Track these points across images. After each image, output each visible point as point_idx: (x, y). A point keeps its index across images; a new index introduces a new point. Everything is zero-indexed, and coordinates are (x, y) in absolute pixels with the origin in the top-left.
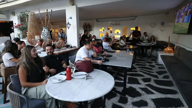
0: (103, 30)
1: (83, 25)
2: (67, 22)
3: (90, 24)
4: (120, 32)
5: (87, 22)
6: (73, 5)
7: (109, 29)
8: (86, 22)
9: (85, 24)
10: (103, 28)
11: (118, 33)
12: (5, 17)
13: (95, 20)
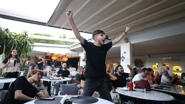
0: (157, 66)
1: (135, 61)
2: (121, 56)
3: (142, 60)
4: (180, 69)
5: (139, 58)
6: (127, 42)
7: (165, 65)
8: (137, 58)
9: (136, 59)
10: (157, 64)
11: (178, 70)
12: (77, 54)
13: (147, 56)
